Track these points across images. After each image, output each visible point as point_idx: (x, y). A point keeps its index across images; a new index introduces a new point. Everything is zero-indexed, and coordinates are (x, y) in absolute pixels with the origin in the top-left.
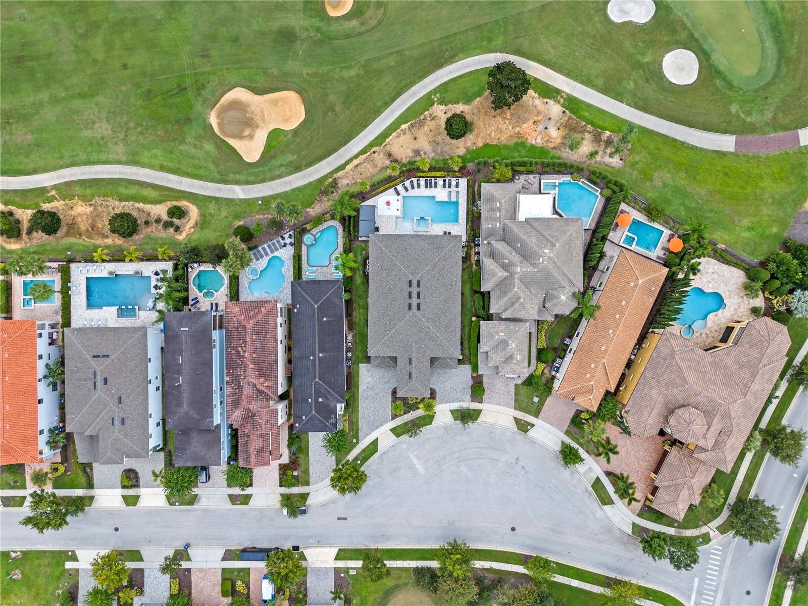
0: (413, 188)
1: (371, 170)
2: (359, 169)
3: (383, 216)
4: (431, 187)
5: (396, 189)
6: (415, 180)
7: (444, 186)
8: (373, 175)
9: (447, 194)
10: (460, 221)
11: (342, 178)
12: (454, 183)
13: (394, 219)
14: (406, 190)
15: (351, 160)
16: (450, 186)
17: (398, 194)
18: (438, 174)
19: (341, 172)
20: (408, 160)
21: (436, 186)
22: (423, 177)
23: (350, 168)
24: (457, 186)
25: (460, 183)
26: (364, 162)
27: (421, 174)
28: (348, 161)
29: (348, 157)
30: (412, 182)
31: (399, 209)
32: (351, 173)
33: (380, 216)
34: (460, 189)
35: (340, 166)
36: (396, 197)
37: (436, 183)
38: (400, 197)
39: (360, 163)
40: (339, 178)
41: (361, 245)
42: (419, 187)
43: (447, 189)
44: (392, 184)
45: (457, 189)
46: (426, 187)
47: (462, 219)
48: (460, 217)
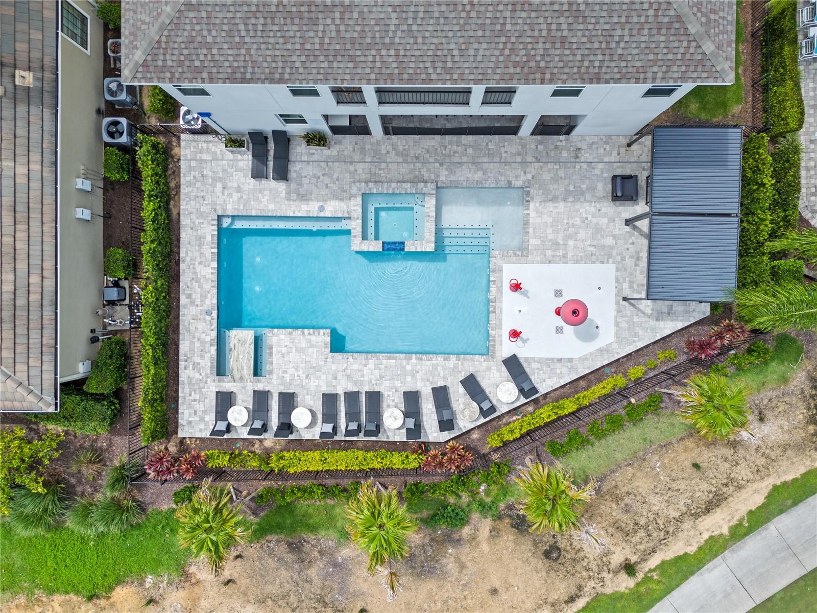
0: (441, 395)
1: (643, 485)
2: (702, 490)
3: (589, 258)
4: (352, 397)
5: (527, 390)
6: (432, 433)
7: (288, 401)
8: (637, 459)
9: (275, 361)
10: (209, 231)
11: (785, 447)
12: (238, 416)
13: (533, 242)
14: (472, 385)
15: (739, 533)
16: (261, 398)
17: (513, 365)
18: (313, 461)
19: (789, 477)
20: (466, 531)
21: (329, 400)
22: (393, 447)
23: (744, 494)
24: (225, 401)
25: (211, 417)
26: (679, 520)
27: (396, 461)
28: (750, 530)
29: (752, 546)
30: (446, 424)
31: (508, 295)
32: (742, 472)
33: (603, 255)
34: (213, 386)
35: (795, 503)
36: (523, 351)
37: (330, 415)
38: (507, 348)
39: (696, 516)
40: (800, 448)
41: (704, 108)
42: (412, 400)
43: (274, 385)
44: (546, 414)
45: (227, 386)
46: (375, 398)
47: (200, 239)
48: (210, 250)
